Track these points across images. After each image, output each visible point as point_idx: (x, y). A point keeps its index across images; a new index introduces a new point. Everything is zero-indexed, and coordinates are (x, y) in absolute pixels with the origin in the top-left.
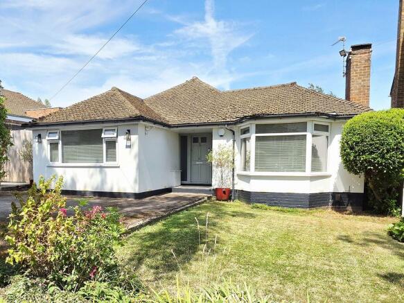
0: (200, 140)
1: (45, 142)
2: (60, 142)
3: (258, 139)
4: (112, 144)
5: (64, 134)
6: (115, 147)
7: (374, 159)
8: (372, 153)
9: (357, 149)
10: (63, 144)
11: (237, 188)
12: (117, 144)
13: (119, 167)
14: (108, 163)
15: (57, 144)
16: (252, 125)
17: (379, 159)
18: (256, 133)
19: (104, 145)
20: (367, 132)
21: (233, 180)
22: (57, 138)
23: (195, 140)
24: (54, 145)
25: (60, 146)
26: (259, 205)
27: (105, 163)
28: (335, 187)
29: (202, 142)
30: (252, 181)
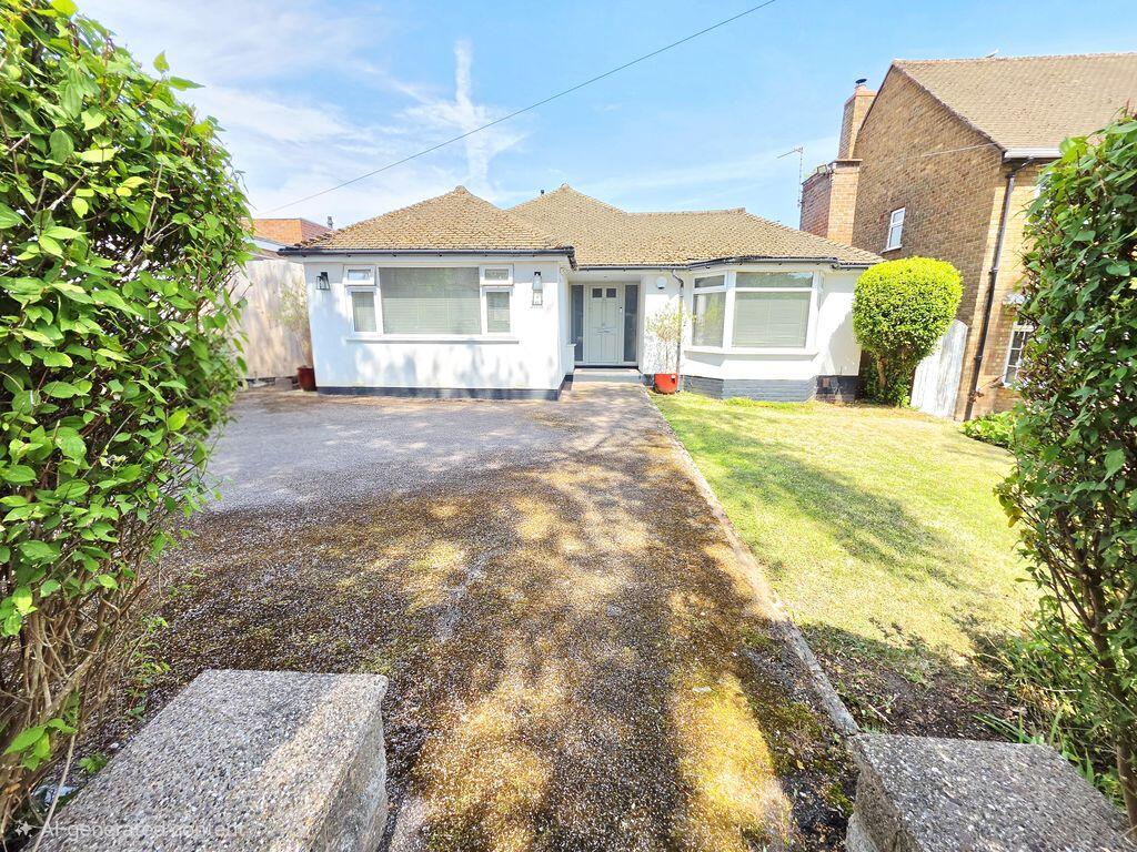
0: (604, 293)
1: (339, 290)
2: (378, 291)
3: (739, 295)
4: (499, 298)
5: (385, 274)
6: (507, 306)
7: (916, 330)
8: (914, 322)
9: (894, 315)
10: (384, 296)
11: (684, 371)
12: (511, 298)
13: (518, 343)
14: (492, 334)
15: (371, 294)
16: (729, 273)
17: (921, 331)
18: (737, 286)
19: (484, 300)
20: (910, 291)
21: (678, 359)
22: (371, 281)
23: (597, 293)
24: (362, 297)
25: (378, 298)
26: (739, 399)
27: (485, 335)
28: (823, 368)
29: (608, 296)
30: (726, 362)
